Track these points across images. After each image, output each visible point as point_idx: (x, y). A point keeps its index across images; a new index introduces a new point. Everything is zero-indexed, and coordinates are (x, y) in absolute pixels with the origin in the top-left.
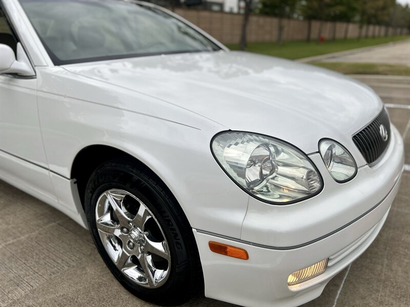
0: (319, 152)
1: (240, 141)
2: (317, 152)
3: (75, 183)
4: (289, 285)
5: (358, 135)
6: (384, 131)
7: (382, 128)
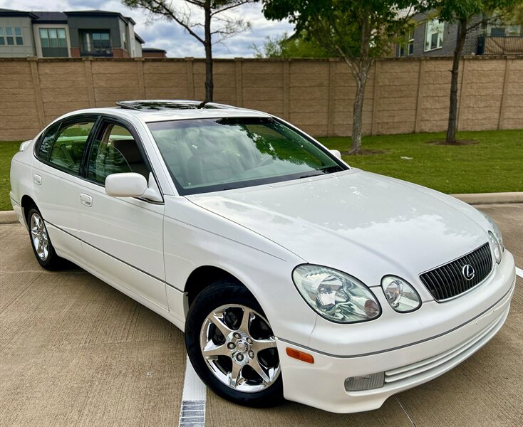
0: (381, 285)
1: (314, 272)
2: (379, 286)
3: (187, 296)
4: (347, 390)
5: (428, 273)
6: (471, 271)
7: (466, 268)
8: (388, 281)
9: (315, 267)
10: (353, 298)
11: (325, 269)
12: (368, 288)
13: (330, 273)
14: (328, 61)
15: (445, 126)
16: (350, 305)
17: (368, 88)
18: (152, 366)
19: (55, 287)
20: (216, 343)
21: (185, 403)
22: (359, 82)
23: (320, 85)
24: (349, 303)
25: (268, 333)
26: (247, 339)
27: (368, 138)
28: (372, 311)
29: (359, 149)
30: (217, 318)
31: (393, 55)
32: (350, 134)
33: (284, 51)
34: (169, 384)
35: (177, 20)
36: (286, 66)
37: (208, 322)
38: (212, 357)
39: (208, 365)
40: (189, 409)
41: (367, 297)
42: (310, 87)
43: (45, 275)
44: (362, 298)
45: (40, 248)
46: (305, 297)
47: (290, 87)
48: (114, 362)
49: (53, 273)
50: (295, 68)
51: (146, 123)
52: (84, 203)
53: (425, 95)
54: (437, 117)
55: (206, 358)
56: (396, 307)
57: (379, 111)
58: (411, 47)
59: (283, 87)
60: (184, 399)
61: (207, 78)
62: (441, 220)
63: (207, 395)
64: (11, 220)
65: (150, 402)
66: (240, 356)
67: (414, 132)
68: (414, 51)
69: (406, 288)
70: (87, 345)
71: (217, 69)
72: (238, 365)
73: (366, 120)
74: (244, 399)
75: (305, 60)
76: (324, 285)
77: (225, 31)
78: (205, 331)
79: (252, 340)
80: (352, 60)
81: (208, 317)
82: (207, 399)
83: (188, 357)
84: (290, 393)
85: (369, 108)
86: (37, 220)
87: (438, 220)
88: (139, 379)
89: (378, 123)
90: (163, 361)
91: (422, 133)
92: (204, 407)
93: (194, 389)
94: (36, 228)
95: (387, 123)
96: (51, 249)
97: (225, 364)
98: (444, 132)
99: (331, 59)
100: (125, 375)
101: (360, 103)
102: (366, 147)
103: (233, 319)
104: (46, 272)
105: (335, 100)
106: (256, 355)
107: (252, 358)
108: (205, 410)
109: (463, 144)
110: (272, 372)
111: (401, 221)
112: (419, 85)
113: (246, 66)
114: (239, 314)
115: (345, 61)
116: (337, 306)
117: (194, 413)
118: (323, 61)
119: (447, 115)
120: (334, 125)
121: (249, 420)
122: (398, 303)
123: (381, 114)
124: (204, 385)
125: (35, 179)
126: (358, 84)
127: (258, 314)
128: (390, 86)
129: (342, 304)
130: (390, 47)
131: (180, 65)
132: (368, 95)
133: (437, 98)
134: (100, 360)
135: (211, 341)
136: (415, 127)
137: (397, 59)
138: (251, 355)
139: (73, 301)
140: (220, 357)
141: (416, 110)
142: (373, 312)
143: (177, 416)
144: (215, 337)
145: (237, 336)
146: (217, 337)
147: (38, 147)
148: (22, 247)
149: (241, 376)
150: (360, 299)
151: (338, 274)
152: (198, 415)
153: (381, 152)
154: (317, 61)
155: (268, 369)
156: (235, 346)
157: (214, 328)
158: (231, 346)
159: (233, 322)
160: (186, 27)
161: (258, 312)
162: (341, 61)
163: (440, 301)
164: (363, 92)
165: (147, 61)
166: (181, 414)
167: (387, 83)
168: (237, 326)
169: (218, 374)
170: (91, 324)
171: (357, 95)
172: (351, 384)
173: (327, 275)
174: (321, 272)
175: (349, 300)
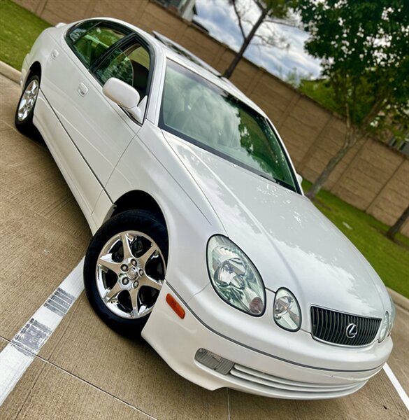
0: (276, 293)
1: (229, 248)
2: (274, 292)
3: (114, 208)
4: (196, 358)
5: (320, 309)
6: (354, 331)
7: (352, 326)
8: (283, 293)
9: (233, 245)
10: (247, 289)
11: (239, 252)
12: (264, 288)
13: (241, 256)
14: (332, 113)
15: (393, 222)
16: (241, 293)
17: (350, 154)
18: (52, 247)
19: (15, 145)
20: (114, 258)
21: (59, 289)
22: (347, 144)
23: (314, 128)
24: (241, 290)
25: (160, 276)
26: (140, 270)
27: (326, 192)
28: (256, 308)
29: (314, 196)
30: (127, 238)
31: (386, 141)
32: (313, 181)
33: (301, 87)
34: (56, 269)
35: (235, 9)
36: (296, 97)
37: (118, 238)
38: (104, 267)
39: (97, 271)
40: (60, 296)
41: (258, 295)
42: (305, 125)
43: (14, 132)
44: (254, 293)
45: (23, 109)
46: (209, 263)
47: (289, 115)
48: (24, 226)
49: (21, 134)
50: (303, 103)
51: (167, 58)
52: (79, 91)
53: (391, 187)
54: (390, 211)
55: (99, 265)
56: (278, 319)
57: (348, 177)
58: (404, 144)
59: (283, 112)
60: (61, 287)
61: (230, 68)
62: (352, 281)
63: (80, 296)
64: (14, 79)
65: (33, 271)
66: (126, 281)
67: (364, 212)
68: (405, 149)
69: (294, 308)
70: (12, 200)
71: (241, 66)
72: (119, 287)
73: (333, 178)
74: (107, 316)
75: (314, 102)
76: (229, 264)
77: (267, 39)
78: (111, 243)
79: (143, 273)
80: (352, 123)
81: (121, 233)
82: (79, 298)
83: (84, 258)
84: (147, 333)
85: (341, 170)
86: (34, 86)
87: (350, 279)
88: (36, 250)
89: (341, 187)
90: (62, 249)
91: (371, 216)
92: (73, 303)
93: (73, 284)
94: (29, 92)
95: (348, 191)
96: (31, 115)
97: (110, 279)
98: (389, 226)
99: (335, 114)
100: (27, 240)
101: (337, 160)
102: (320, 199)
103: (139, 247)
104: (15, 130)
105: (318, 147)
106: (139, 287)
107: (135, 287)
108: (71, 305)
109: (399, 245)
110: (143, 308)
111: (320, 260)
112: (391, 177)
113: (265, 78)
114: (147, 245)
115: (345, 122)
116: (229, 287)
117: (62, 302)
118: (328, 111)
119: (399, 214)
120: (305, 166)
121: (101, 335)
122: (280, 317)
123: (347, 181)
124: (83, 286)
125: (53, 53)
126: (344, 144)
127: (162, 256)
128: (368, 163)
129: (234, 288)
130: (386, 134)
131: (215, 45)
132: (346, 160)
133: (400, 196)
134: (15, 217)
135: (111, 255)
136: (367, 208)
137: (387, 146)
138: (136, 285)
139: (22, 163)
140: (110, 271)
141: (377, 195)
142: (256, 310)
143: (47, 296)
144: (116, 254)
145: (134, 262)
146: (117, 254)
147: (71, 30)
148: (9, 102)
149: (116, 297)
150: (252, 293)
151: (247, 261)
152: (64, 305)
153: (329, 209)
154: (323, 108)
155: (142, 305)
156: (127, 270)
157: (120, 245)
158: (125, 268)
159: (137, 250)
160: (239, 18)
161: (163, 253)
162: (342, 120)
163: (315, 337)
164: (345, 154)
165: (192, 27)
166: (51, 296)
167: (368, 159)
168: (139, 255)
169: (100, 283)
170: (25, 188)
171: (339, 152)
172: (202, 355)
173: (237, 257)
174: (235, 252)
175: (243, 288)
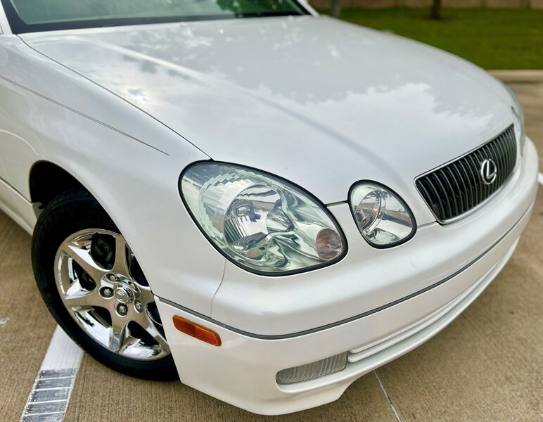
0: (348, 201)
1: (228, 177)
2: (346, 202)
4: (282, 384)
5: (430, 176)
6: (492, 170)
7: (486, 165)
8: (362, 191)
9: (226, 168)
11: (243, 172)
12: (324, 207)
16: (293, 237)
18: (13, 307)
20: (85, 286)
21: (43, 374)
24: (291, 233)
26: (129, 283)
28: (330, 249)
34: (28, 340)
40: (47, 386)
41: (323, 224)
44: (314, 225)
55: (72, 310)
56: (370, 236)
63: (83, 358)
69: (391, 204)
72: (119, 321)
76: (245, 201)
79: (136, 286)
81: (61, 248)
92: (73, 381)
106: (145, 308)
107: (140, 311)
108: (71, 387)
116: (269, 237)
129: (279, 235)
135: (78, 283)
138: (139, 308)
143: (23, 402)
145: (112, 277)
150: (310, 228)
151: (269, 179)
152: (58, 397)
156: (112, 293)
158: (107, 291)
163: (446, 221)
166: (30, 397)
168: (111, 264)
173: (251, 183)
174: (241, 178)
175: (291, 227)
